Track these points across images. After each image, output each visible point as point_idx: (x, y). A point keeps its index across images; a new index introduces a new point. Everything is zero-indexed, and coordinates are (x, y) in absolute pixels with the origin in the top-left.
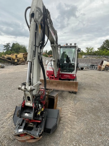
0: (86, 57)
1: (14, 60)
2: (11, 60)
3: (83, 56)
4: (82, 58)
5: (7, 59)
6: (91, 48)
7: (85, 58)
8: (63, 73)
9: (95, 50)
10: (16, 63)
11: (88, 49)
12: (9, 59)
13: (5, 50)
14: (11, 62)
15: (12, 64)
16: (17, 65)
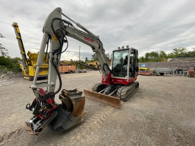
0: (173, 61)
1: (95, 66)
2: (92, 66)
3: (169, 60)
4: (167, 61)
5: (89, 65)
6: (181, 49)
7: (171, 61)
8: (116, 77)
9: (188, 51)
10: (96, 69)
11: (176, 50)
12: (91, 65)
13: (92, 59)
14: (93, 68)
15: (93, 70)
16: (97, 70)
